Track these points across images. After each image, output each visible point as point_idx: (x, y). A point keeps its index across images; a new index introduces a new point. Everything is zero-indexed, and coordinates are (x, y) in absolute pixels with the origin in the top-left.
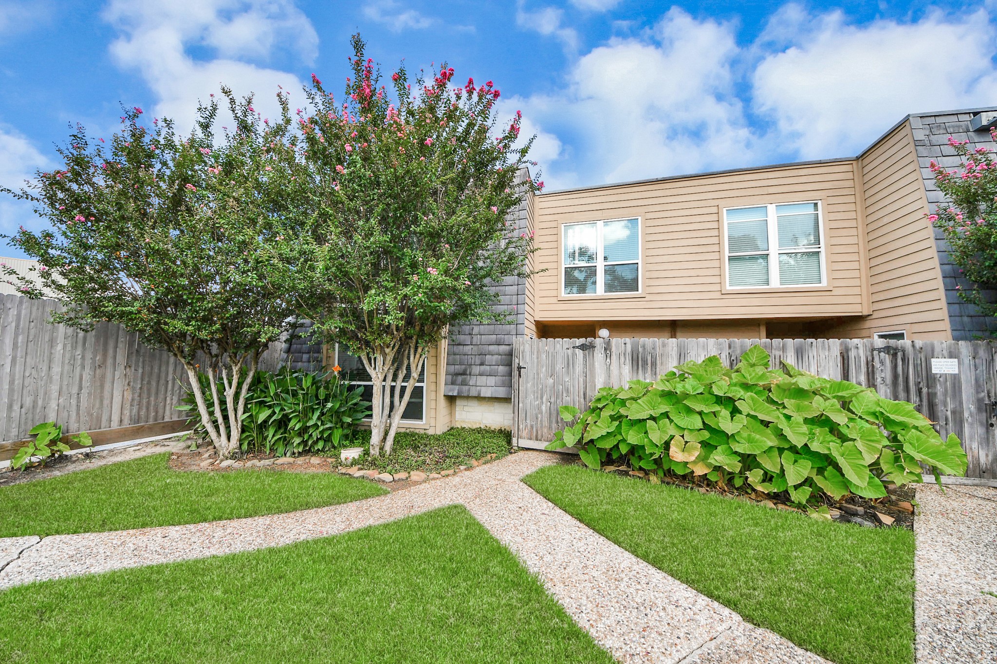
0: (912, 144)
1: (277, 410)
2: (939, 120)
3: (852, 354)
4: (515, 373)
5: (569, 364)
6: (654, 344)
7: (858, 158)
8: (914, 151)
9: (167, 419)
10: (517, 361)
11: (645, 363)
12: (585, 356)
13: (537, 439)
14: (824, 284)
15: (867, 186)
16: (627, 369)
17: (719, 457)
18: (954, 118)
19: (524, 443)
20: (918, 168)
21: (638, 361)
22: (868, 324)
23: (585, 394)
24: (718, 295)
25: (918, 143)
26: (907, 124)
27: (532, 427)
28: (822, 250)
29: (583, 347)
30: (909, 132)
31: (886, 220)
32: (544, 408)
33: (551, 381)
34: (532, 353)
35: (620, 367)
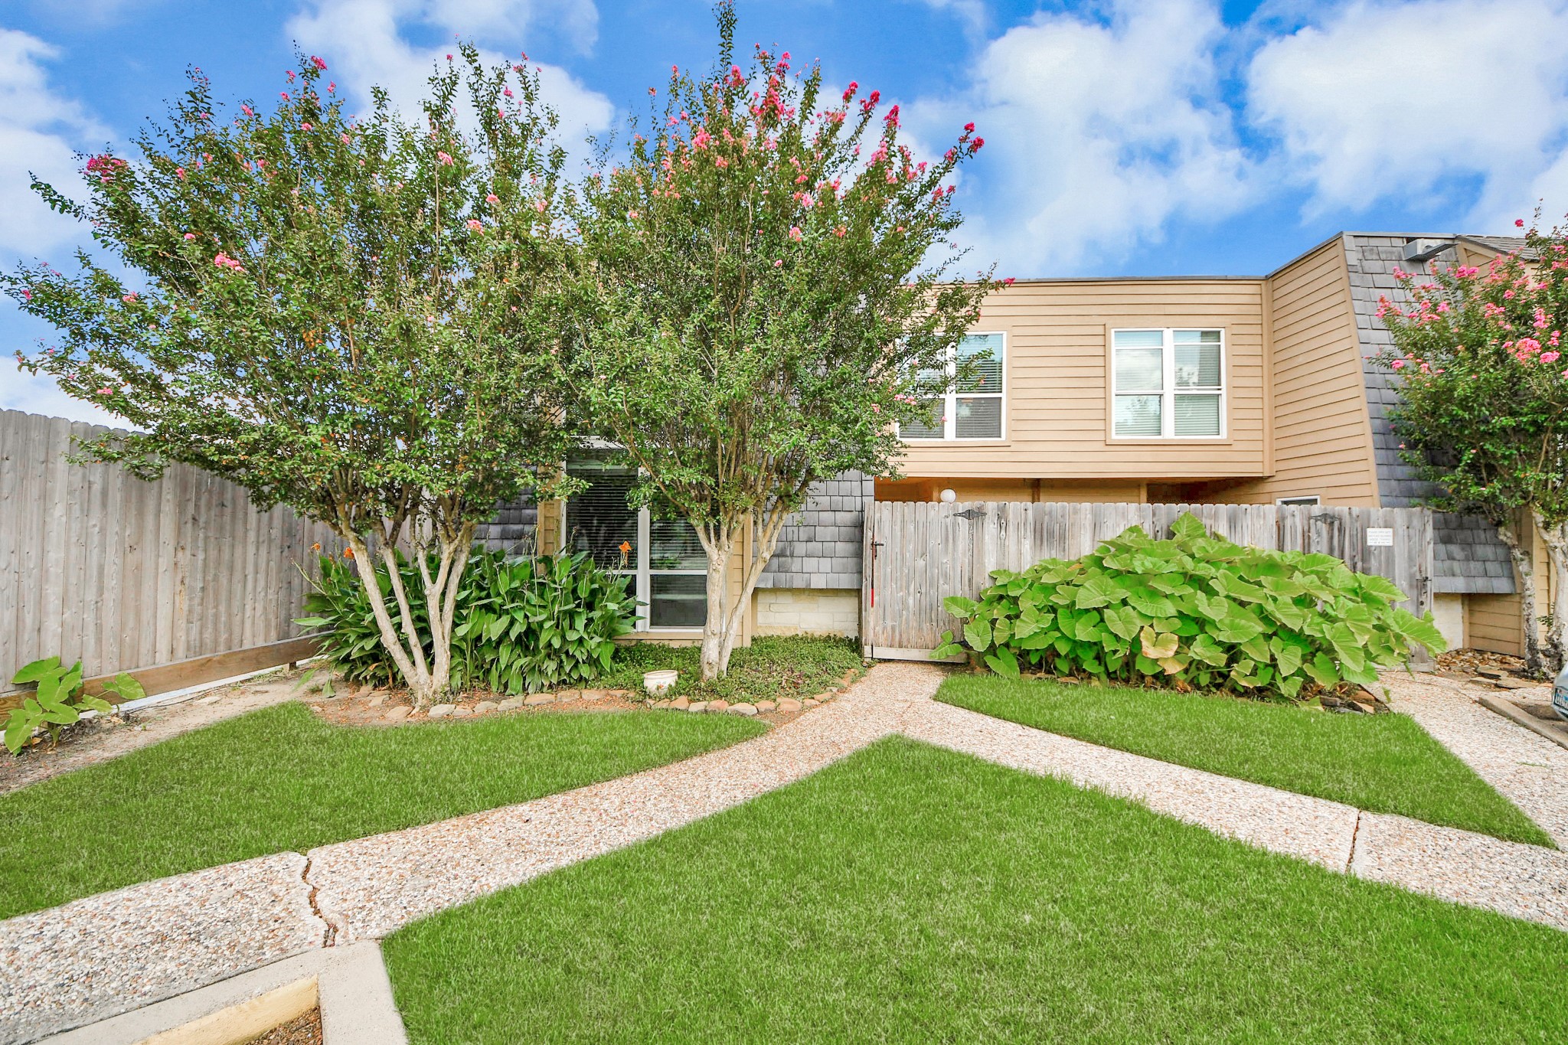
0: (1343, 268)
1: (519, 616)
2: (1374, 242)
3: (1288, 523)
4: (868, 552)
5: (949, 538)
6: (1064, 508)
7: (1267, 278)
8: (1345, 278)
9: (247, 645)
10: (870, 534)
11: (1051, 534)
12: (971, 526)
13: (901, 646)
14: (1224, 435)
15: (1277, 316)
16: (1027, 545)
17: (1199, 650)
18: (1387, 242)
19: (881, 653)
20: (1348, 299)
21: (1043, 534)
22: (1268, 487)
23: (970, 580)
24: (1100, 446)
25: (1351, 270)
26: (1339, 242)
27: (893, 628)
28: (1224, 392)
29: (969, 514)
30: (1341, 253)
31: (1301, 360)
32: (911, 601)
33: (921, 563)
34: (893, 522)
35: (1019, 542)
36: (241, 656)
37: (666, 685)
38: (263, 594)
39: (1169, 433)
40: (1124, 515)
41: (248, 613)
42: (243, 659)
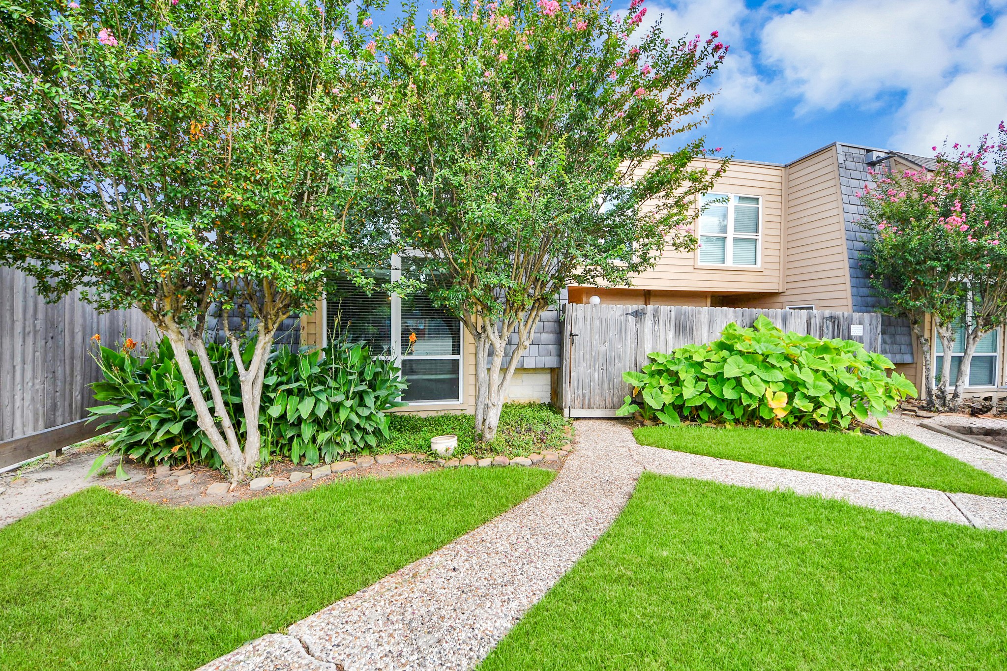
0: (836, 164)
2: (852, 150)
3: (813, 321)
4: (567, 340)
5: (622, 330)
6: (693, 310)
7: (786, 166)
8: (836, 171)
9: (18, 435)
10: (569, 327)
11: (685, 328)
12: (637, 322)
13: (589, 408)
14: (758, 266)
15: (791, 191)
16: (671, 334)
18: (857, 151)
19: (575, 413)
20: (838, 184)
21: (683, 328)
22: (781, 299)
23: (635, 360)
24: (691, 269)
25: (839, 166)
26: (834, 148)
27: (584, 395)
28: (760, 238)
29: (636, 314)
30: (834, 154)
31: (806, 220)
32: (596, 375)
33: (603, 348)
34: (585, 319)
35: (666, 333)
36: (13, 446)
37: (453, 448)
38: (30, 384)
39: (729, 263)
40: (726, 316)
41: (18, 403)
42: (15, 449)
